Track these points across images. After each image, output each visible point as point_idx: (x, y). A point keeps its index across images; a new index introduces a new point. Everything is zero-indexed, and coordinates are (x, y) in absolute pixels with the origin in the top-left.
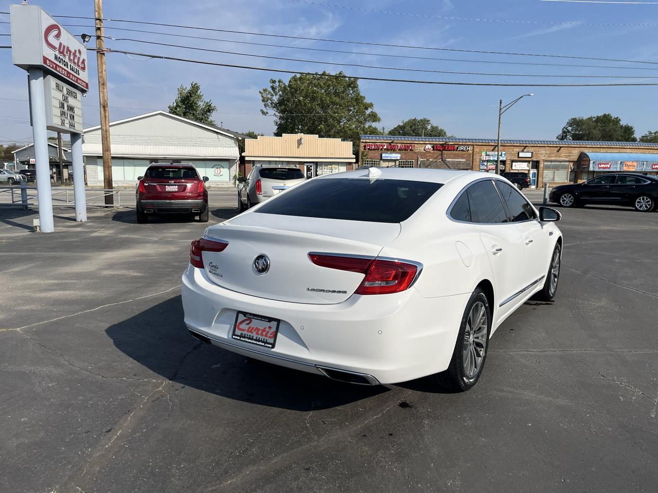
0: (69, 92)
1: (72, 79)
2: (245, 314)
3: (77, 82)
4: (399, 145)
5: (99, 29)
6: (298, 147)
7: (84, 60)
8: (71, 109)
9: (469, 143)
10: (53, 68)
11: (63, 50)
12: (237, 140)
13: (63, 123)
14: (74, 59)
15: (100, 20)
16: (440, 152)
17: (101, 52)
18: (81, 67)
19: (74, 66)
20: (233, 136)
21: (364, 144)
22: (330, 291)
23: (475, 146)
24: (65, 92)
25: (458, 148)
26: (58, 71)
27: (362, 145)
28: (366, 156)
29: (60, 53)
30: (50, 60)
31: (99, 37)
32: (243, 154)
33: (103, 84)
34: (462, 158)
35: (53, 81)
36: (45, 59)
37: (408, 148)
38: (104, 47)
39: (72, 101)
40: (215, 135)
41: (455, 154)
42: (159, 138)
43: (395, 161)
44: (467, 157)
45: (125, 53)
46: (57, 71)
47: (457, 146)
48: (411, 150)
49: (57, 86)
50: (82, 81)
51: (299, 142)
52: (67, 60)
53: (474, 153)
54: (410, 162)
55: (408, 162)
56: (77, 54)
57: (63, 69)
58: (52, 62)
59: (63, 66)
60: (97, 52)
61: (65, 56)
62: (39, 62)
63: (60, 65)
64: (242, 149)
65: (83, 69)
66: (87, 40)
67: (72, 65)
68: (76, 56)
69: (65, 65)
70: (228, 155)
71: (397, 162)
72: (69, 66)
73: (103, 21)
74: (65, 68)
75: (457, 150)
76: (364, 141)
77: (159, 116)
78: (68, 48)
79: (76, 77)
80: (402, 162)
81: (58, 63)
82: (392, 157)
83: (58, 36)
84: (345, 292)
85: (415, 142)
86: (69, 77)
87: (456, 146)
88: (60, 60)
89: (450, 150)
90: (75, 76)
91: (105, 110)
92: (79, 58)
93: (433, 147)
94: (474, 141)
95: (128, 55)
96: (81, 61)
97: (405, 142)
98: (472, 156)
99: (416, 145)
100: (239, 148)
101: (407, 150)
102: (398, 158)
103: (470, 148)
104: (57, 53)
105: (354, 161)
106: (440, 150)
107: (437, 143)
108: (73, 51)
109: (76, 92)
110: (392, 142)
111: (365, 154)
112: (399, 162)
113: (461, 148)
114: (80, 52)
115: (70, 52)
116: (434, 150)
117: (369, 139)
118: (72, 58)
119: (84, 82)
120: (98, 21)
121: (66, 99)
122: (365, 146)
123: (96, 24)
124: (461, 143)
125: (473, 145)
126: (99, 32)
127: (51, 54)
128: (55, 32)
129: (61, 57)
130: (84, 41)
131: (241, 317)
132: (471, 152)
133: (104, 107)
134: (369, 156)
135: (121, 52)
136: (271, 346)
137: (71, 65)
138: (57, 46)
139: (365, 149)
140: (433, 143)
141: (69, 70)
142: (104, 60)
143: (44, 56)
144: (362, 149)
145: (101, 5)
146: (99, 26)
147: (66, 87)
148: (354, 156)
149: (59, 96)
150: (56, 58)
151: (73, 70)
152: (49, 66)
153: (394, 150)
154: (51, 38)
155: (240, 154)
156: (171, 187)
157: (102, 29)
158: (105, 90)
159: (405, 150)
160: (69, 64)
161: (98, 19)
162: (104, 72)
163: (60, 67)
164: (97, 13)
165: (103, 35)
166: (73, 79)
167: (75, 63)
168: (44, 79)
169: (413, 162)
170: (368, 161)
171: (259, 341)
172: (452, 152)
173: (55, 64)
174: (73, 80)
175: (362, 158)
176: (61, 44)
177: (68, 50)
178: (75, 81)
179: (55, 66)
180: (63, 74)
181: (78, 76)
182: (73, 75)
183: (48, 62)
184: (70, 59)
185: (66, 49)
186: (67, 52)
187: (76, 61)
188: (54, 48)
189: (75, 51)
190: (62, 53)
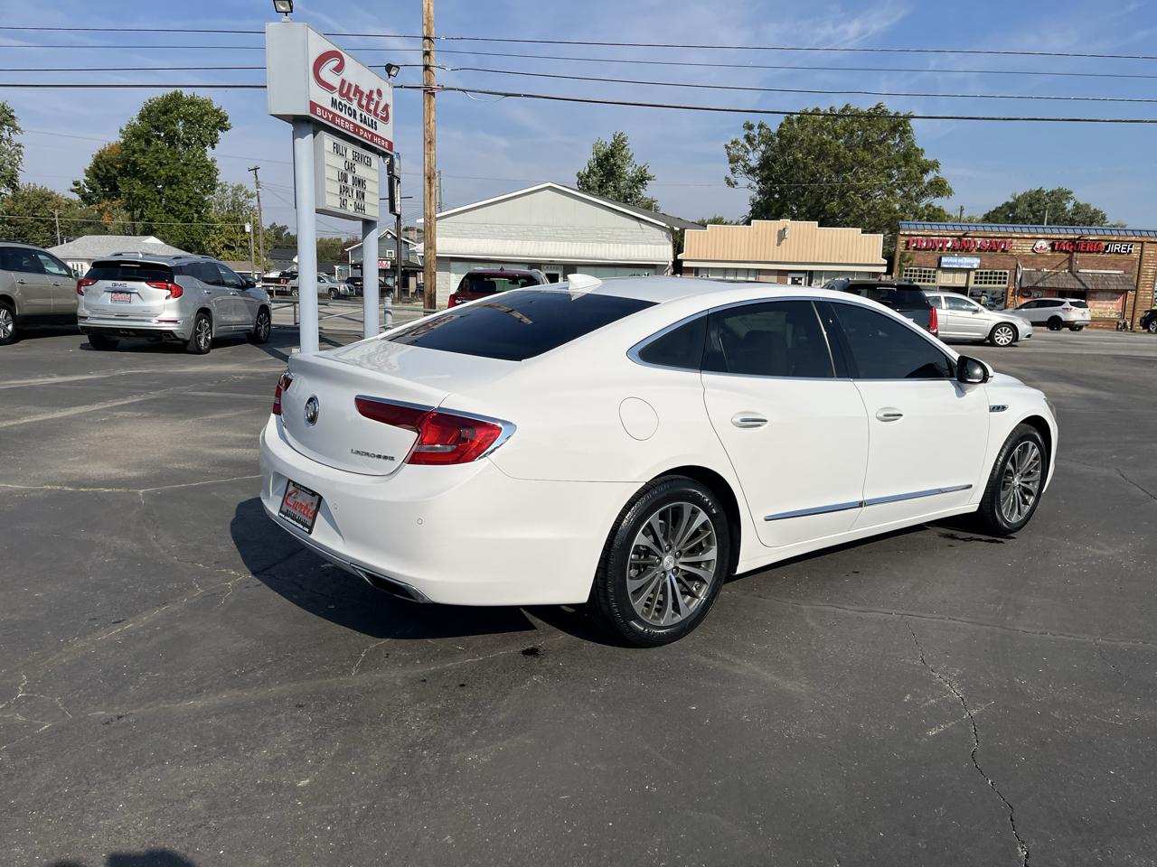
0: (357, 157)
1: (362, 136)
2: (294, 484)
3: (372, 140)
4: (979, 241)
5: (427, 53)
6: (778, 245)
7: (386, 106)
8: (360, 182)
9: (1133, 238)
10: (327, 119)
11: (347, 90)
12: (672, 230)
13: (343, 204)
14: (368, 104)
15: (429, 38)
16: (1068, 256)
17: (429, 92)
18: (381, 117)
19: (367, 116)
20: (664, 225)
21: (907, 239)
22: (375, 456)
23: (1146, 244)
24: (350, 156)
25: (1107, 247)
26: (337, 125)
27: (902, 240)
28: (908, 261)
29: (341, 94)
30: (322, 108)
31: (427, 67)
32: (679, 257)
33: (430, 142)
34: (1116, 267)
35: (328, 140)
36: (313, 106)
37: (998, 245)
38: (435, 82)
39: (361, 171)
40: (636, 223)
41: (1102, 258)
42: (545, 229)
43: (968, 271)
44: (1127, 265)
45: (464, 91)
46: (334, 124)
47: (1107, 243)
48: (1003, 250)
49: (336, 147)
50: (383, 139)
51: (781, 235)
52: (354, 106)
53: (1144, 258)
54: (1001, 273)
55: (996, 273)
56: (375, 96)
57: (346, 120)
58: (325, 109)
59: (347, 117)
60: (424, 91)
61: (351, 100)
62: (304, 110)
63: (342, 114)
64: (678, 248)
65: (385, 119)
66: (393, 73)
67: (364, 114)
68: (373, 100)
69: (350, 115)
70: (653, 258)
71: (972, 274)
72: (358, 116)
73: (434, 40)
74: (351, 119)
75: (1104, 252)
76: (907, 233)
77: (547, 191)
78: (357, 87)
79: (370, 133)
80: (982, 273)
81: (338, 112)
82: (961, 264)
83: (339, 69)
84: (392, 459)
85: (1014, 235)
86: (358, 134)
87: (1104, 244)
88: (341, 107)
89: (1090, 252)
90: (368, 131)
91: (430, 182)
92: (378, 103)
93: (1052, 245)
94: (1145, 234)
96: (381, 106)
97: (992, 235)
98: (1137, 263)
99: (1015, 241)
100: (674, 247)
101: (996, 251)
102: (975, 266)
103: (1136, 248)
104: (336, 96)
105: (884, 269)
106: (1067, 252)
107: (1061, 236)
108: (367, 92)
109: (370, 156)
110: (964, 236)
111: (907, 257)
112: (977, 273)
113: (1116, 247)
114: (379, 93)
115: (362, 94)
116: (1053, 250)
117: (917, 230)
118: (364, 102)
119: (386, 140)
120: (426, 41)
121: (350, 168)
122: (908, 243)
123: (424, 46)
124: (1115, 239)
125: (1142, 242)
126: (428, 58)
127: (324, 98)
128: (334, 63)
129: (343, 102)
130: (389, 75)
131: (291, 489)
132: (1136, 256)
133: (429, 178)
134: (915, 262)
135: (458, 90)
136: (307, 530)
137: (361, 115)
138: (337, 84)
139: (907, 248)
140: (1054, 236)
141: (358, 122)
142: (432, 105)
143: (311, 102)
144: (901, 248)
145: (432, 13)
146: (428, 49)
147: (350, 149)
148: (886, 262)
149: (340, 163)
150: (334, 103)
151: (365, 123)
152: (321, 117)
153: (967, 250)
154: (326, 73)
155: (675, 256)
157: (433, 53)
158: (433, 152)
159: (991, 250)
160: (358, 112)
161: (425, 38)
162: (432, 124)
163: (339, 116)
164: (425, 27)
165: (433, 63)
166: (365, 135)
167: (369, 111)
168: (314, 137)
169: (1005, 274)
170: (911, 271)
171: (298, 521)
172: (1094, 255)
173: (331, 113)
174: (365, 138)
175: (900, 265)
176: (343, 82)
177: (357, 89)
178: (367, 139)
179: (330, 117)
180: (346, 129)
181: (373, 131)
182: (365, 130)
183: (318, 110)
184: (360, 105)
185: (353, 89)
186: (355, 95)
187: (372, 107)
188: (330, 88)
189: (371, 92)
190: (346, 96)
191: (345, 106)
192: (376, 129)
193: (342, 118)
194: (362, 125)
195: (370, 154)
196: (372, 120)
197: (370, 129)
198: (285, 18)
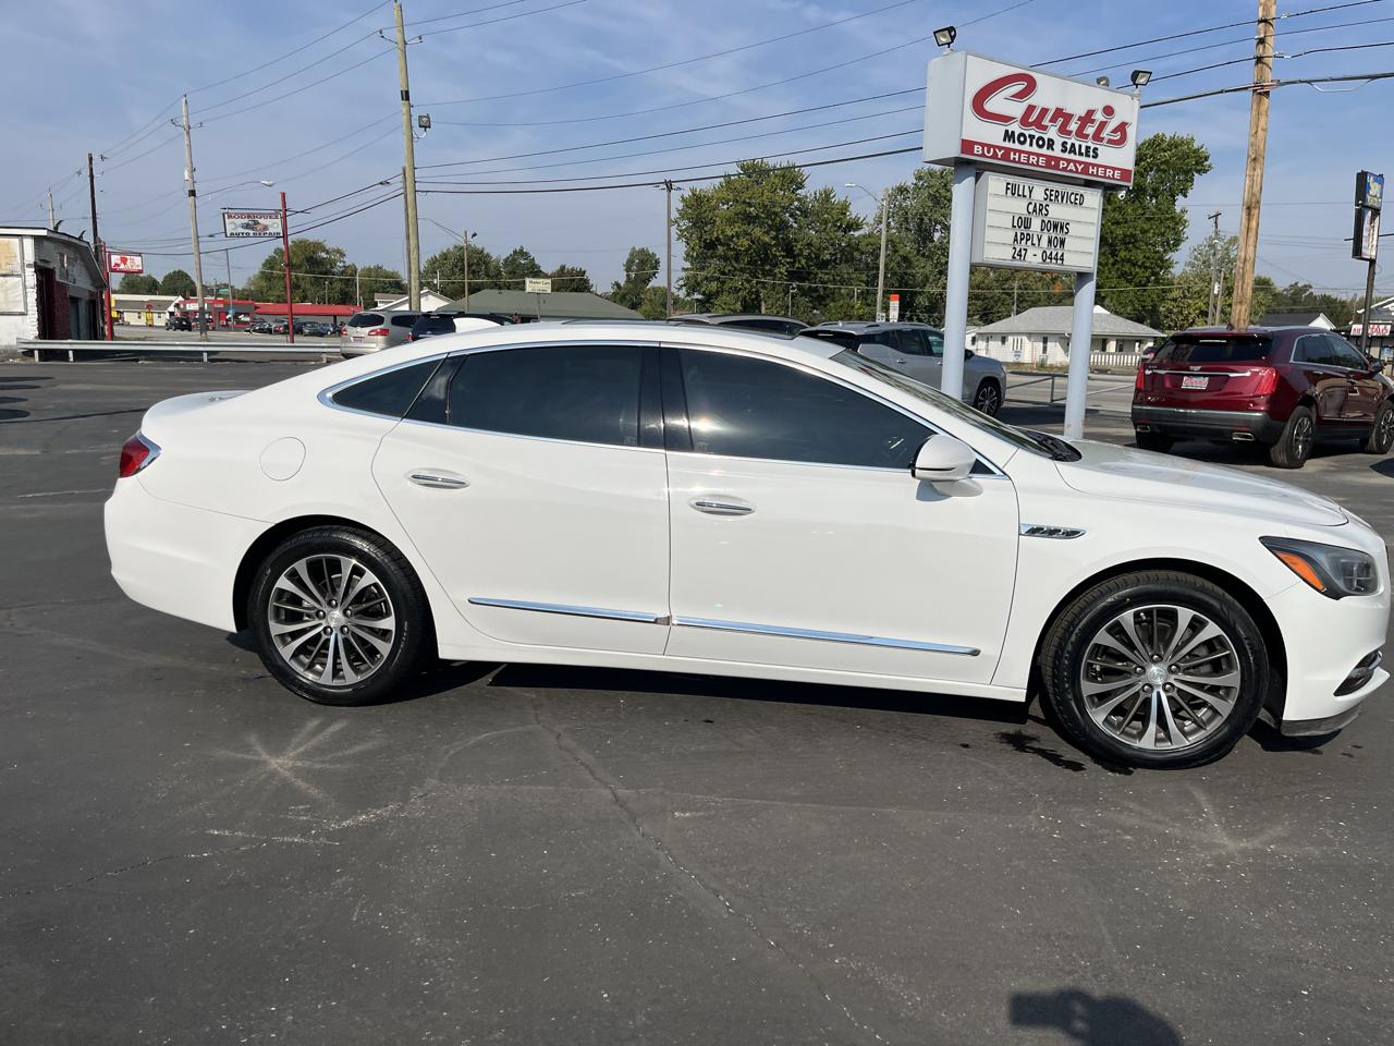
0: (1054, 196)
1: (1065, 169)
3: (1085, 172)
5: (1262, 41)
7: (1122, 127)
8: (1058, 226)
10: (995, 156)
11: (1030, 118)
13: (1020, 254)
14: (1081, 128)
15: (1265, 21)
17: (1261, 92)
18: (1110, 141)
19: (1078, 143)
24: (1039, 196)
26: (1013, 161)
29: (1025, 124)
30: (983, 145)
31: (1259, 60)
33: (1255, 159)
35: (995, 183)
36: (967, 145)
38: (1269, 76)
39: (1057, 212)
45: (1309, 82)
46: (1008, 161)
49: (1012, 188)
50: (1106, 167)
52: (1052, 133)
56: (1099, 117)
57: (1033, 154)
58: (995, 147)
59: (1035, 149)
60: (1254, 91)
62: (954, 151)
63: (1026, 147)
65: (1122, 141)
66: (1141, 80)
67: (1071, 141)
68: (1093, 121)
69: (1041, 146)
72: (1058, 147)
73: (1273, 22)
74: (1044, 151)
78: (1059, 110)
79: (1081, 163)
81: (1015, 146)
83: (1024, 94)
86: (1056, 167)
88: (1022, 138)
90: (1075, 162)
91: (1249, 214)
92: (1103, 125)
95: (1315, 85)
96: (1111, 127)
104: (1015, 127)
108: (1080, 113)
109: (1080, 192)
114: (1109, 111)
115: (1068, 117)
118: (1073, 126)
119: (1114, 169)
120: (1262, 25)
121: (1040, 209)
123: (1258, 33)
126: (1261, 46)
127: (993, 134)
128: (1018, 88)
129: (1027, 133)
130: (1137, 85)
133: (1249, 208)
135: (1301, 82)
137: (1065, 143)
138: (1017, 113)
141: (1057, 152)
142: (1263, 108)
143: (962, 141)
146: (1262, 36)
147: (1039, 191)
149: (1019, 207)
150: (1009, 136)
151: (1073, 150)
152: (983, 155)
154: (993, 105)
156: (1195, 379)
157: (1270, 40)
158: (1258, 171)
160: (1059, 141)
161: (1260, 21)
163: (1015, 151)
164: (1261, 9)
165: (1270, 52)
166: (1073, 168)
167: (1086, 136)
168: (976, 181)
173: (1000, 148)
174: (1070, 171)
176: (1031, 108)
177: (1059, 112)
178: (1077, 172)
179: (1000, 154)
180: (1033, 164)
181: (1090, 160)
182: (1069, 161)
183: (977, 149)
184: (1063, 130)
185: (1049, 115)
186: (1053, 120)
187: (1090, 130)
188: (1006, 119)
189: (1090, 113)
190: (1038, 124)
191: (1032, 137)
192: (1095, 156)
193: (1021, 152)
194: (1066, 155)
195: (1081, 190)
196: (1088, 148)
197: (1083, 159)
198: (946, 50)
